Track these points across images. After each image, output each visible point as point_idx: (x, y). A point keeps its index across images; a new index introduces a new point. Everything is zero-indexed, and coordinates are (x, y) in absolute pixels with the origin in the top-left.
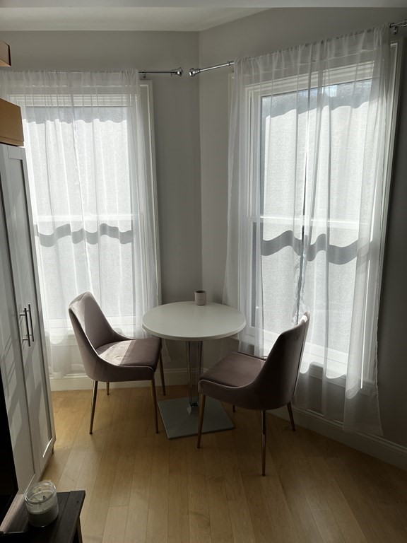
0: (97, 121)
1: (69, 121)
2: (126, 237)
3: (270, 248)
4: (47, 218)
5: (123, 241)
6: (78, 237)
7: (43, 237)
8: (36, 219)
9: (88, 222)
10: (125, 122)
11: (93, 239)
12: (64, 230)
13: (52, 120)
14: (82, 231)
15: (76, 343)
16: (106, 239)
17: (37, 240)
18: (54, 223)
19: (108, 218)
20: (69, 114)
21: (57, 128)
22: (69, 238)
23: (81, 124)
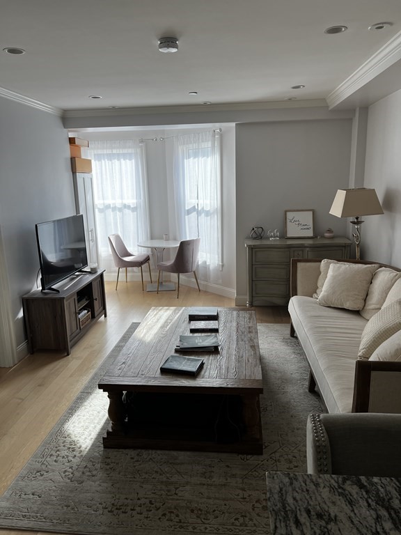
0: (127, 160)
1: (111, 160)
2: (134, 209)
3: (189, 212)
4: (102, 202)
5: (133, 211)
6: (114, 209)
7: (99, 209)
8: (97, 201)
9: (118, 203)
10: (133, 161)
11: (120, 210)
12: (108, 207)
13: (104, 160)
14: (115, 207)
15: (112, 258)
16: (126, 211)
17: (96, 210)
18: (104, 204)
19: (127, 202)
20: (110, 157)
21: (106, 163)
22: (111, 210)
23: (116, 162)
